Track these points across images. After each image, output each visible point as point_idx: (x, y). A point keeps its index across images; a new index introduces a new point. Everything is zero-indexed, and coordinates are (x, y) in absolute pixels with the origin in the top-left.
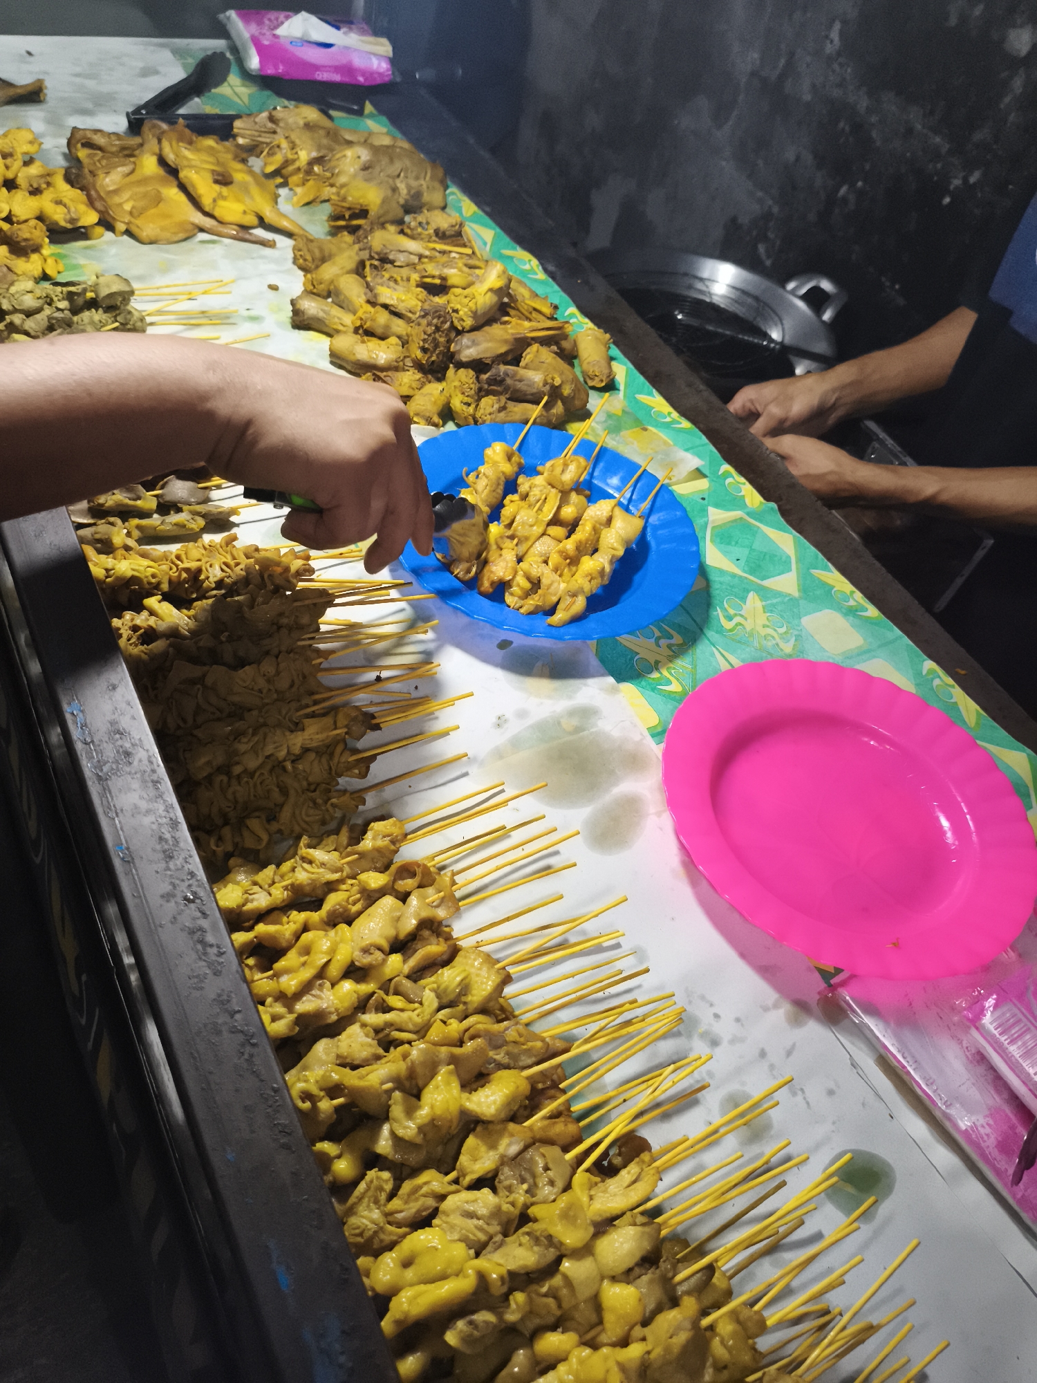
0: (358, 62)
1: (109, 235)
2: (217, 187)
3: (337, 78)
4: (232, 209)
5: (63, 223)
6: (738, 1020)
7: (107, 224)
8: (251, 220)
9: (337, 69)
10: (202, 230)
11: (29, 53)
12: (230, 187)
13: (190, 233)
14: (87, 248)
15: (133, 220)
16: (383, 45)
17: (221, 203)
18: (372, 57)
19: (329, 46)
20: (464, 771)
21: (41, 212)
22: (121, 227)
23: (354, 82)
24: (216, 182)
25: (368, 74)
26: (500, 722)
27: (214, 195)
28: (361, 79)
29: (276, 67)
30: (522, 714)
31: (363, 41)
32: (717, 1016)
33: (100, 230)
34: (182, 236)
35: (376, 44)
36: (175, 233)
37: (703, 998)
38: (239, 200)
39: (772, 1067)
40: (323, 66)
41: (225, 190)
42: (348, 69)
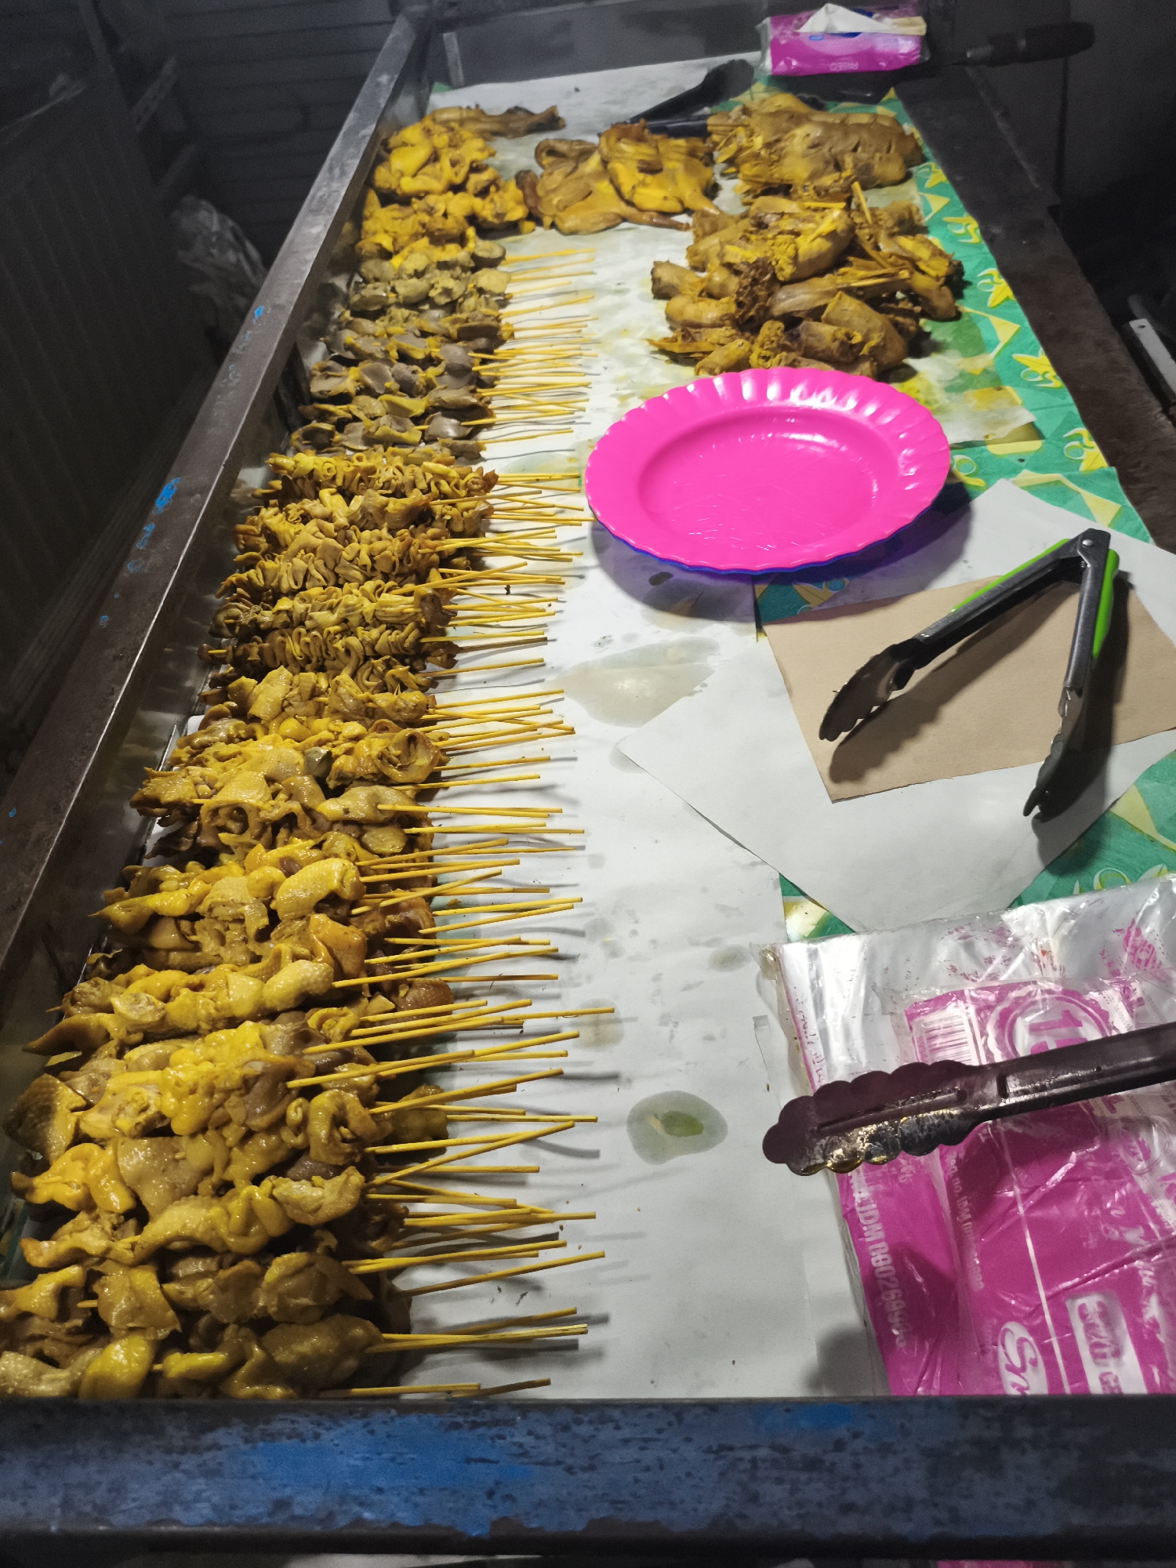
0: (881, 46)
1: (539, 230)
2: (641, 176)
3: (853, 66)
4: (652, 195)
5: (490, 219)
6: (654, 942)
7: (534, 217)
8: (672, 206)
9: (855, 57)
10: (624, 220)
11: (577, 90)
12: (659, 176)
13: (614, 223)
14: (516, 242)
15: (559, 214)
16: (915, 24)
17: (641, 190)
18: (900, 39)
19: (854, 35)
20: (541, 678)
21: (473, 210)
22: (547, 221)
23: (876, 68)
24: (642, 170)
25: (892, 57)
26: (604, 641)
27: (635, 182)
28: (883, 64)
29: (789, 63)
30: (630, 638)
31: (894, 24)
32: (634, 933)
33: (529, 225)
34: (602, 226)
35: (911, 25)
36: (596, 224)
37: (631, 913)
38: (661, 186)
39: (658, 992)
40: (841, 57)
41: (649, 178)
42: (870, 55)
